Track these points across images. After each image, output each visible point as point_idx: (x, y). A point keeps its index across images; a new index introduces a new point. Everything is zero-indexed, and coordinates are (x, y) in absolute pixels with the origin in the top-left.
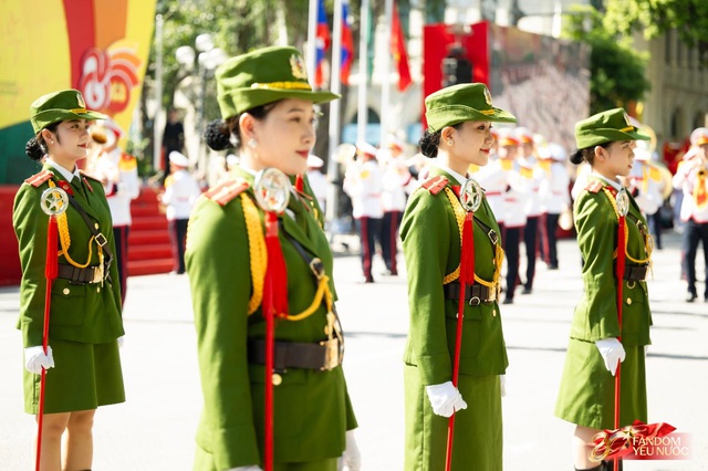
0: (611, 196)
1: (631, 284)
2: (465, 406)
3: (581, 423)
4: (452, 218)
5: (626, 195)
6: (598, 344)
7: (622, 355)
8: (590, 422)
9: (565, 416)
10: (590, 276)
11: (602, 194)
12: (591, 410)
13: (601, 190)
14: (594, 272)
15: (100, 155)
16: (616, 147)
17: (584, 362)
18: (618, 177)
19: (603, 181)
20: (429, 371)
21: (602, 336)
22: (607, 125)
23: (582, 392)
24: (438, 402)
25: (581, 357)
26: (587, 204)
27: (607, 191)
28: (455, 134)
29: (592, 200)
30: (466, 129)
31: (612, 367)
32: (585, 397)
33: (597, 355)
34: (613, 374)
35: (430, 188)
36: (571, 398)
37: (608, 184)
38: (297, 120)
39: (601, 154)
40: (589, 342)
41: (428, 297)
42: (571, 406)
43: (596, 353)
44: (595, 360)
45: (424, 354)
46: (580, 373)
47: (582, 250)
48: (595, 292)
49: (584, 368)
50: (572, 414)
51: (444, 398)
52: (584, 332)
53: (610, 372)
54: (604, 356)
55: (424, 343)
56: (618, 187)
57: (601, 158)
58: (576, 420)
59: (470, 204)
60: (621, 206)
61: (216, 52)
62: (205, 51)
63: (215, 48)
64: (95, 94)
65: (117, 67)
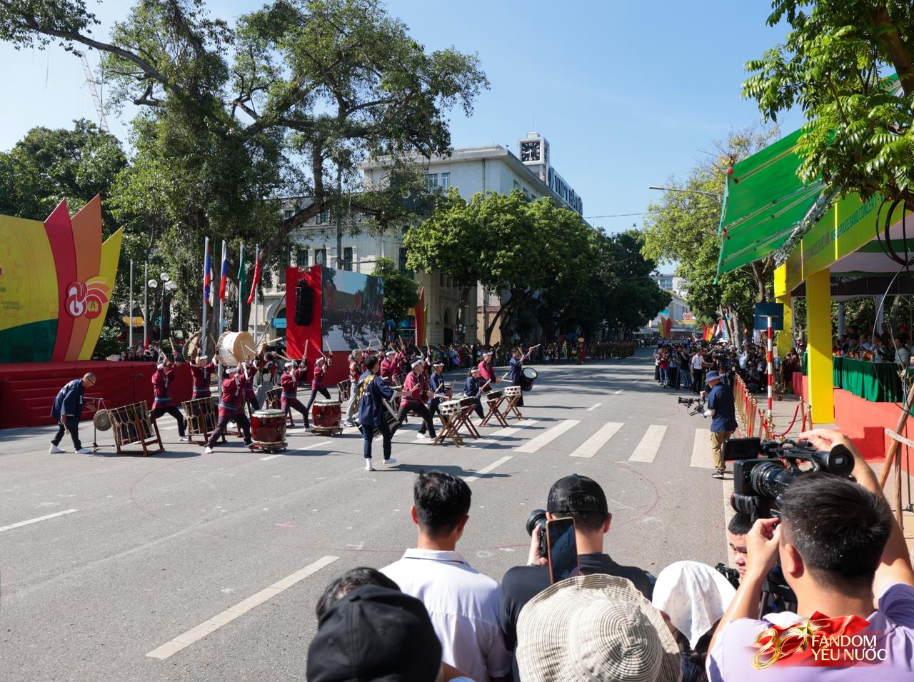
61: (170, 282)
62: (165, 281)
63: (169, 280)
64: (77, 308)
65: (91, 292)
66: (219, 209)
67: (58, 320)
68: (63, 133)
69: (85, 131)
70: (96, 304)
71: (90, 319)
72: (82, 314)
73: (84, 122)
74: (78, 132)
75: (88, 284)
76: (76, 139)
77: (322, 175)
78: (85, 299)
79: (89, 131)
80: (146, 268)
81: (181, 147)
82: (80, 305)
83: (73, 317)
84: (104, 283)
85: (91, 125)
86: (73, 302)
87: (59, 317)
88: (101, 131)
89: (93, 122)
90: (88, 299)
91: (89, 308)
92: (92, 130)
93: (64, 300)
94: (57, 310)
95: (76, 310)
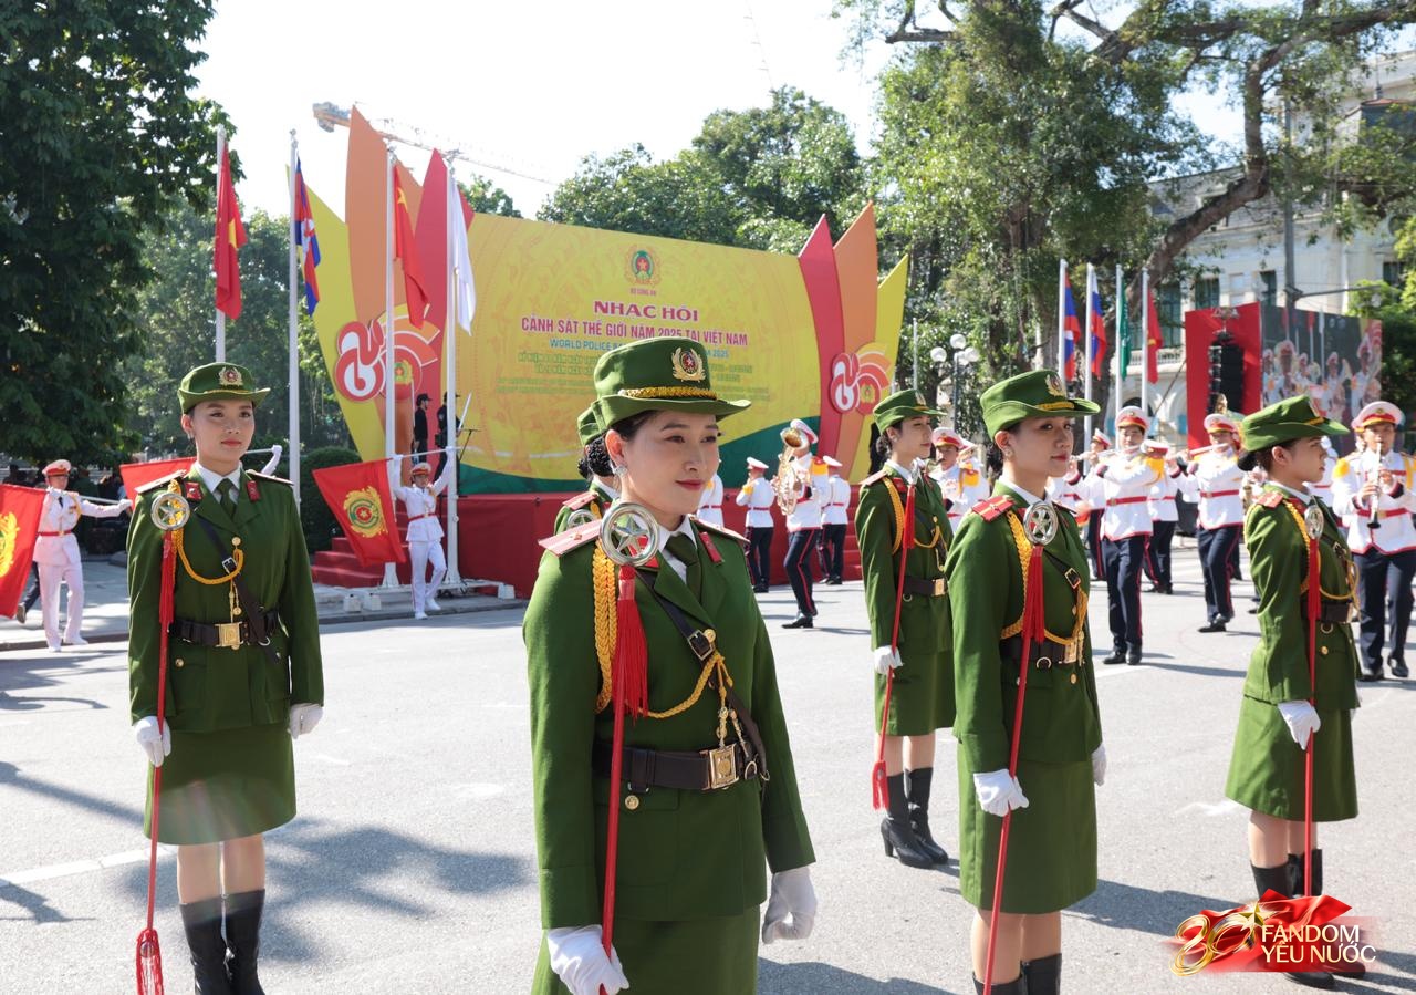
0: (1295, 512)
1: (1327, 628)
2: (1025, 803)
3: (1260, 808)
4: (1012, 552)
5: (1319, 510)
6: (1281, 707)
7: (1316, 724)
8: (1272, 809)
9: (1238, 797)
10: (1268, 618)
11: (1282, 509)
12: (1274, 793)
13: (1281, 504)
14: (1273, 613)
15: (792, 459)
16: (1302, 447)
17: (1262, 729)
18: (1305, 484)
19: (1284, 491)
20: (977, 754)
21: (1287, 697)
22: (1287, 418)
23: (1260, 768)
24: (987, 796)
25: (1259, 723)
26: (1262, 522)
27: (1289, 505)
28: (1012, 441)
29: (1269, 517)
30: (1025, 433)
31: (1301, 737)
32: (1264, 775)
33: (1280, 722)
34: (1303, 748)
35: (982, 513)
36: (1246, 775)
37: (1292, 496)
38: (678, 439)
39: (1281, 456)
40: (1269, 703)
41: (976, 657)
42: (1247, 785)
43: (1277, 718)
44: (1278, 727)
45: (970, 731)
46: (1256, 743)
47: (1256, 584)
48: (1275, 638)
49: (1262, 737)
50: (1248, 795)
51: (995, 791)
52: (1262, 689)
53: (1298, 745)
54: (1289, 724)
55: (971, 717)
56: (1306, 499)
57: (1282, 462)
58: (1254, 804)
59: (1039, 535)
60: (1310, 527)
61: (969, 350)
62: (959, 350)
63: (968, 346)
64: (845, 395)
65: (866, 369)
66: (1073, 210)
67: (819, 417)
68: (756, 115)
69: (787, 106)
70: (873, 391)
71: (863, 415)
72: (851, 409)
73: (786, 90)
74: (778, 110)
75: (859, 356)
76: (777, 120)
77: (1261, 122)
78: (856, 382)
79: (792, 106)
80: (915, 331)
81: (988, 104)
82: (849, 392)
83: (840, 412)
84: (881, 354)
85: (798, 94)
86: (840, 387)
87: (821, 412)
88: (813, 103)
89: (799, 90)
90: (862, 382)
91: (862, 398)
92: (798, 103)
93: (828, 383)
94: (819, 402)
95: (845, 400)
